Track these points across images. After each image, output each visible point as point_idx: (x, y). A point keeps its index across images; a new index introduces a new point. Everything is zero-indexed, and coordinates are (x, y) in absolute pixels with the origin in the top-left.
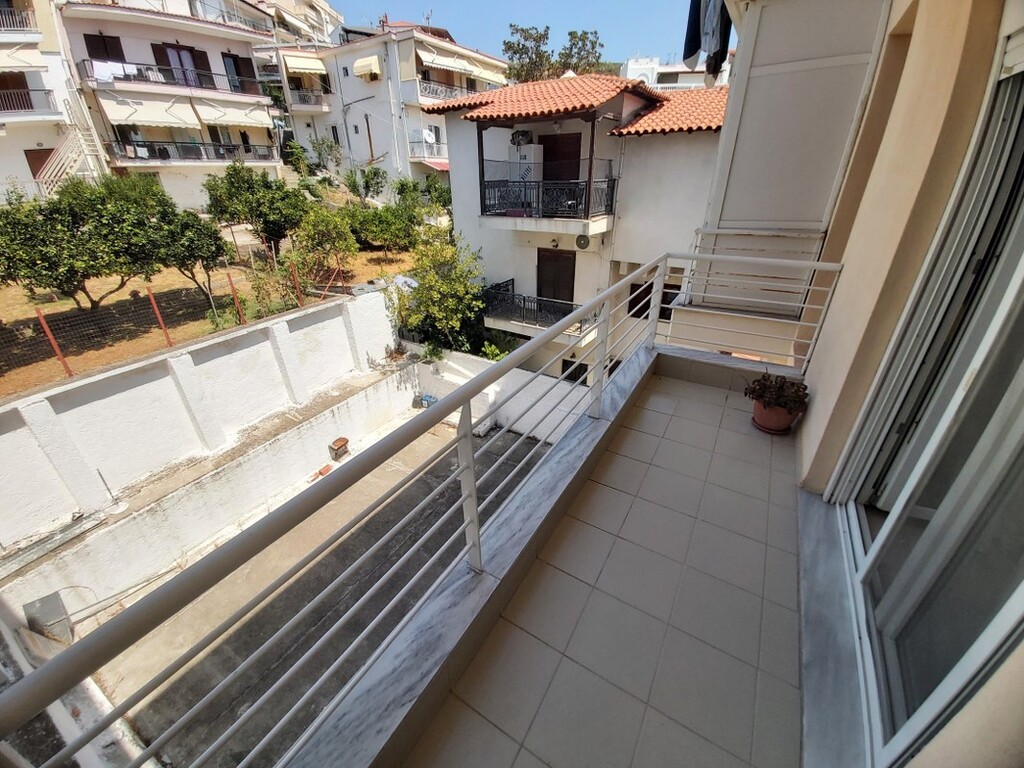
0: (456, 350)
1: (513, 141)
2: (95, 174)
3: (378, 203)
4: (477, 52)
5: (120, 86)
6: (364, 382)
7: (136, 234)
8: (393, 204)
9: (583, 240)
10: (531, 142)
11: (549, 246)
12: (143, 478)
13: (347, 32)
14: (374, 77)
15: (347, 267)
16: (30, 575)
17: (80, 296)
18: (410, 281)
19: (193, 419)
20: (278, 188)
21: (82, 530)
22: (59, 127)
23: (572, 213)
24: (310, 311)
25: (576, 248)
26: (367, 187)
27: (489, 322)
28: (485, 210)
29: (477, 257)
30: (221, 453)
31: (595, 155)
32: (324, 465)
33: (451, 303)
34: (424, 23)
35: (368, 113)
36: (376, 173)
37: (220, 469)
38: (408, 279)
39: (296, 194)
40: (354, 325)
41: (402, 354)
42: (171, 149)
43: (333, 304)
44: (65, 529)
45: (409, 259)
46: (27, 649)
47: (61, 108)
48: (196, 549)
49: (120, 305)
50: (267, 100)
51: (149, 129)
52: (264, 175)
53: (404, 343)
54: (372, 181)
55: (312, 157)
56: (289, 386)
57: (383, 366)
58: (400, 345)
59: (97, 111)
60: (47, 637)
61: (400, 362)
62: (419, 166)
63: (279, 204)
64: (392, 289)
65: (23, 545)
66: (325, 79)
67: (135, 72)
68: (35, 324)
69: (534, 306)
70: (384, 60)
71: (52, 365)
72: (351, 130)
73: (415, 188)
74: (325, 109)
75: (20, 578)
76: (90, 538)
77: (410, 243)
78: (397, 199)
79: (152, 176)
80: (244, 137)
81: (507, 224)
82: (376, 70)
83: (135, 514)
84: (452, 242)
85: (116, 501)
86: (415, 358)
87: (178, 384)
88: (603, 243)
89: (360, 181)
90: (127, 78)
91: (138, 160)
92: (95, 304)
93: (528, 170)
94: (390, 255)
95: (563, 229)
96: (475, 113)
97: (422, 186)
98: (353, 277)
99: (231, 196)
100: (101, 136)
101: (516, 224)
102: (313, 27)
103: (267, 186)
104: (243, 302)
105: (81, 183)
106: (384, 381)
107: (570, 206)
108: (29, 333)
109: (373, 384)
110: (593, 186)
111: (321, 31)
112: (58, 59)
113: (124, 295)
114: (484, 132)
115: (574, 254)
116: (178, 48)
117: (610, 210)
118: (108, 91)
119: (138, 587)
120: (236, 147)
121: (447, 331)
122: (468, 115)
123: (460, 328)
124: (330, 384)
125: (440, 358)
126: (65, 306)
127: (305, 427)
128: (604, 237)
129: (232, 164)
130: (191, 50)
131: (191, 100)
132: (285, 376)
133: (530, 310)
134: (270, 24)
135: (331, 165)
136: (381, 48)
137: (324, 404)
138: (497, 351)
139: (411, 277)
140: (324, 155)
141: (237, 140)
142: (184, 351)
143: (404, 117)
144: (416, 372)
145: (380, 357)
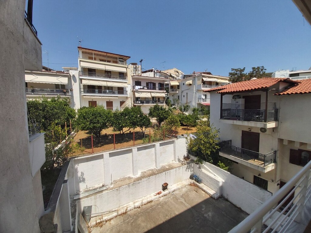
0: (208, 162)
1: (233, 98)
2: (130, 106)
3: (187, 114)
4: (219, 76)
5: (139, 90)
6: (176, 165)
7: (135, 119)
8: (191, 114)
9: (264, 130)
10: (240, 98)
11: (248, 130)
12: (118, 179)
13: (185, 76)
14: (190, 85)
15: (177, 130)
16: (89, 198)
17: (121, 131)
18: (194, 136)
19: (133, 166)
20: (164, 110)
21: (103, 189)
22: (127, 98)
23: (258, 120)
24: (166, 141)
25: (260, 132)
26: (184, 109)
27: (221, 154)
28: (222, 117)
29: (218, 131)
30: (136, 177)
31: (268, 102)
32: (160, 191)
33: (208, 145)
34: (205, 71)
35: (188, 92)
36: (187, 106)
37: (135, 183)
38: (193, 135)
39: (167, 111)
40: (176, 147)
41: (189, 159)
42: (145, 102)
43: (172, 140)
44: (100, 188)
45: (194, 130)
46: (79, 221)
47: (128, 94)
48: (122, 206)
49: (127, 134)
50: (165, 91)
51: (142, 98)
52: (162, 107)
53: (190, 155)
54: (186, 108)
55: (172, 102)
56: (156, 162)
57: (182, 162)
58: (188, 155)
59: (134, 95)
60: (84, 219)
61: (188, 161)
62: (199, 104)
63: (164, 114)
64: (189, 138)
65: (91, 189)
66: (178, 86)
67: (142, 88)
68: (112, 135)
69: (240, 151)
70: (194, 81)
71: (112, 145)
72: (183, 96)
73: (198, 110)
74: (177, 92)
75: (87, 198)
76: (104, 192)
77: (195, 125)
78: (192, 113)
79: (139, 107)
80: (159, 99)
81: (230, 122)
82: (191, 83)
83: (114, 189)
84: (209, 126)
85: (112, 183)
86: (193, 161)
87: (133, 155)
88: (273, 131)
89: (183, 108)
90: (141, 89)
91: (138, 104)
92: (123, 133)
93: (239, 106)
94: (188, 128)
95: (254, 125)
96: (221, 92)
97: (200, 109)
98: (178, 133)
99: (154, 111)
100: (133, 99)
101: (233, 122)
102: (177, 76)
103: (162, 109)
104: (151, 137)
105: (128, 108)
106: (182, 167)
107: (257, 118)
108: (110, 137)
109: (178, 167)
110: (268, 111)
111: (179, 76)
112: (130, 85)
113: (128, 132)
114: (223, 96)
115: (259, 134)
116: (151, 83)
117: (276, 119)
118: (137, 91)
119: (107, 213)
120: (157, 101)
121: (205, 154)
122: (218, 92)
123: (210, 154)
124: (166, 164)
125: (202, 163)
126: (118, 132)
127: (157, 176)
128: (273, 129)
129: (155, 104)
130: (153, 83)
131: (151, 92)
132: (156, 159)
133: (238, 152)
134: (168, 77)
135: (176, 104)
136: (193, 79)
137: (164, 170)
138: (224, 166)
139: (195, 135)
140: (175, 102)
141: (157, 99)
142: (136, 147)
143: (197, 93)
144: (193, 166)
145: (182, 159)
